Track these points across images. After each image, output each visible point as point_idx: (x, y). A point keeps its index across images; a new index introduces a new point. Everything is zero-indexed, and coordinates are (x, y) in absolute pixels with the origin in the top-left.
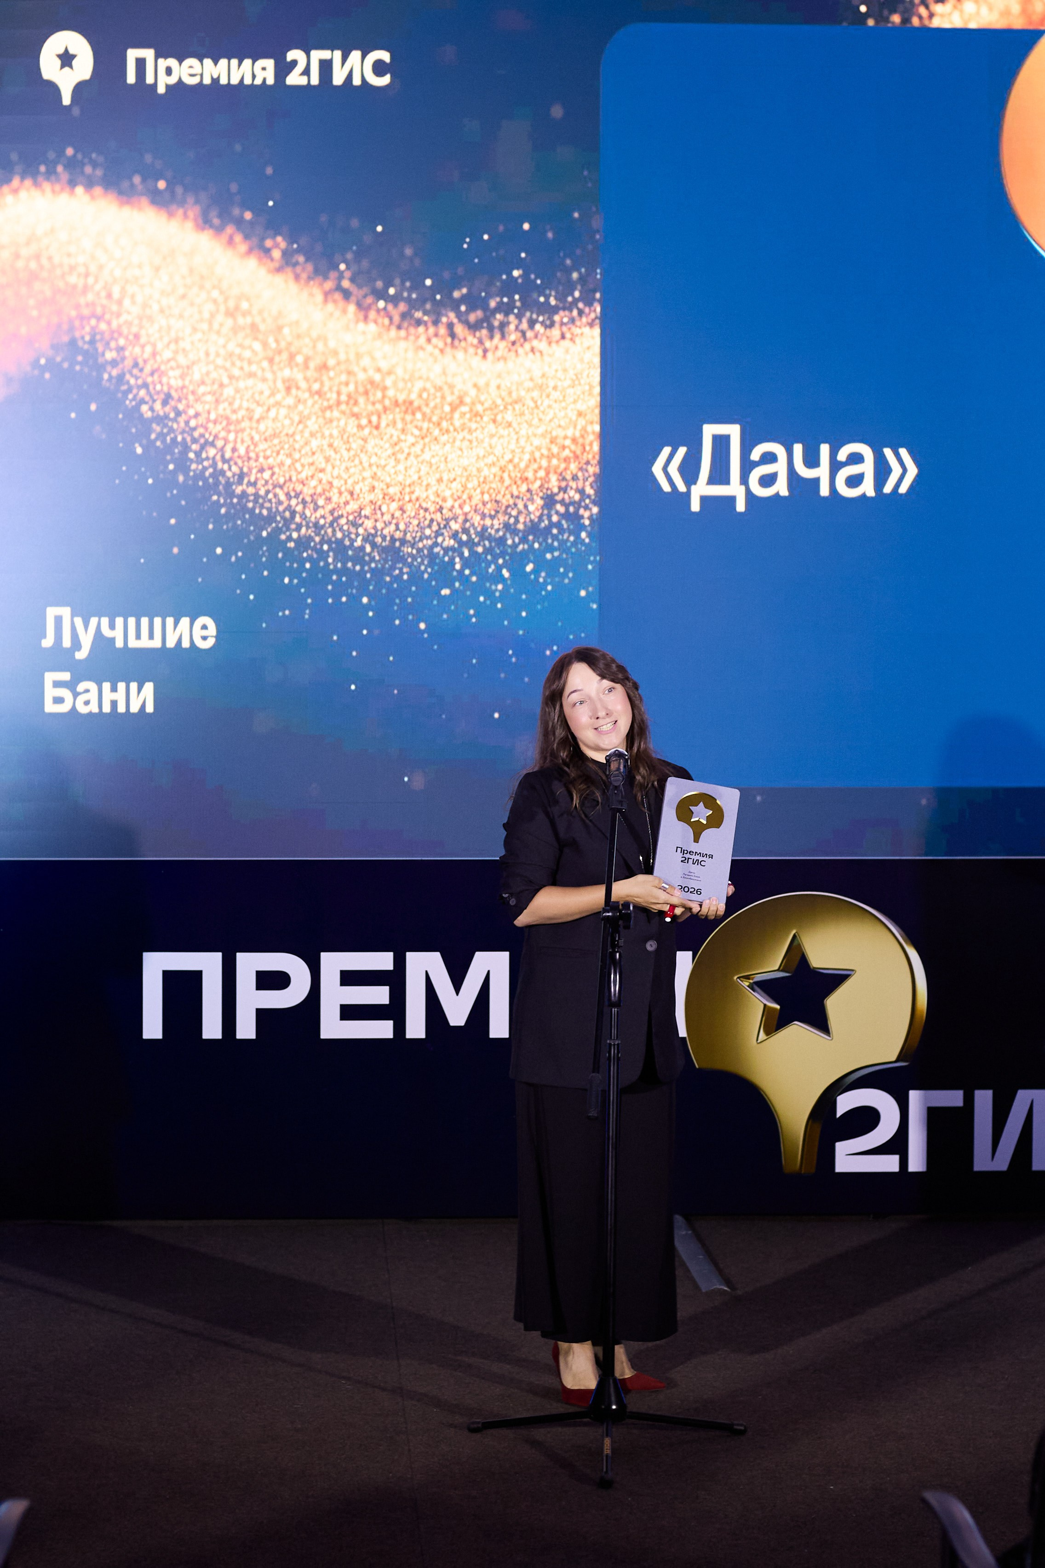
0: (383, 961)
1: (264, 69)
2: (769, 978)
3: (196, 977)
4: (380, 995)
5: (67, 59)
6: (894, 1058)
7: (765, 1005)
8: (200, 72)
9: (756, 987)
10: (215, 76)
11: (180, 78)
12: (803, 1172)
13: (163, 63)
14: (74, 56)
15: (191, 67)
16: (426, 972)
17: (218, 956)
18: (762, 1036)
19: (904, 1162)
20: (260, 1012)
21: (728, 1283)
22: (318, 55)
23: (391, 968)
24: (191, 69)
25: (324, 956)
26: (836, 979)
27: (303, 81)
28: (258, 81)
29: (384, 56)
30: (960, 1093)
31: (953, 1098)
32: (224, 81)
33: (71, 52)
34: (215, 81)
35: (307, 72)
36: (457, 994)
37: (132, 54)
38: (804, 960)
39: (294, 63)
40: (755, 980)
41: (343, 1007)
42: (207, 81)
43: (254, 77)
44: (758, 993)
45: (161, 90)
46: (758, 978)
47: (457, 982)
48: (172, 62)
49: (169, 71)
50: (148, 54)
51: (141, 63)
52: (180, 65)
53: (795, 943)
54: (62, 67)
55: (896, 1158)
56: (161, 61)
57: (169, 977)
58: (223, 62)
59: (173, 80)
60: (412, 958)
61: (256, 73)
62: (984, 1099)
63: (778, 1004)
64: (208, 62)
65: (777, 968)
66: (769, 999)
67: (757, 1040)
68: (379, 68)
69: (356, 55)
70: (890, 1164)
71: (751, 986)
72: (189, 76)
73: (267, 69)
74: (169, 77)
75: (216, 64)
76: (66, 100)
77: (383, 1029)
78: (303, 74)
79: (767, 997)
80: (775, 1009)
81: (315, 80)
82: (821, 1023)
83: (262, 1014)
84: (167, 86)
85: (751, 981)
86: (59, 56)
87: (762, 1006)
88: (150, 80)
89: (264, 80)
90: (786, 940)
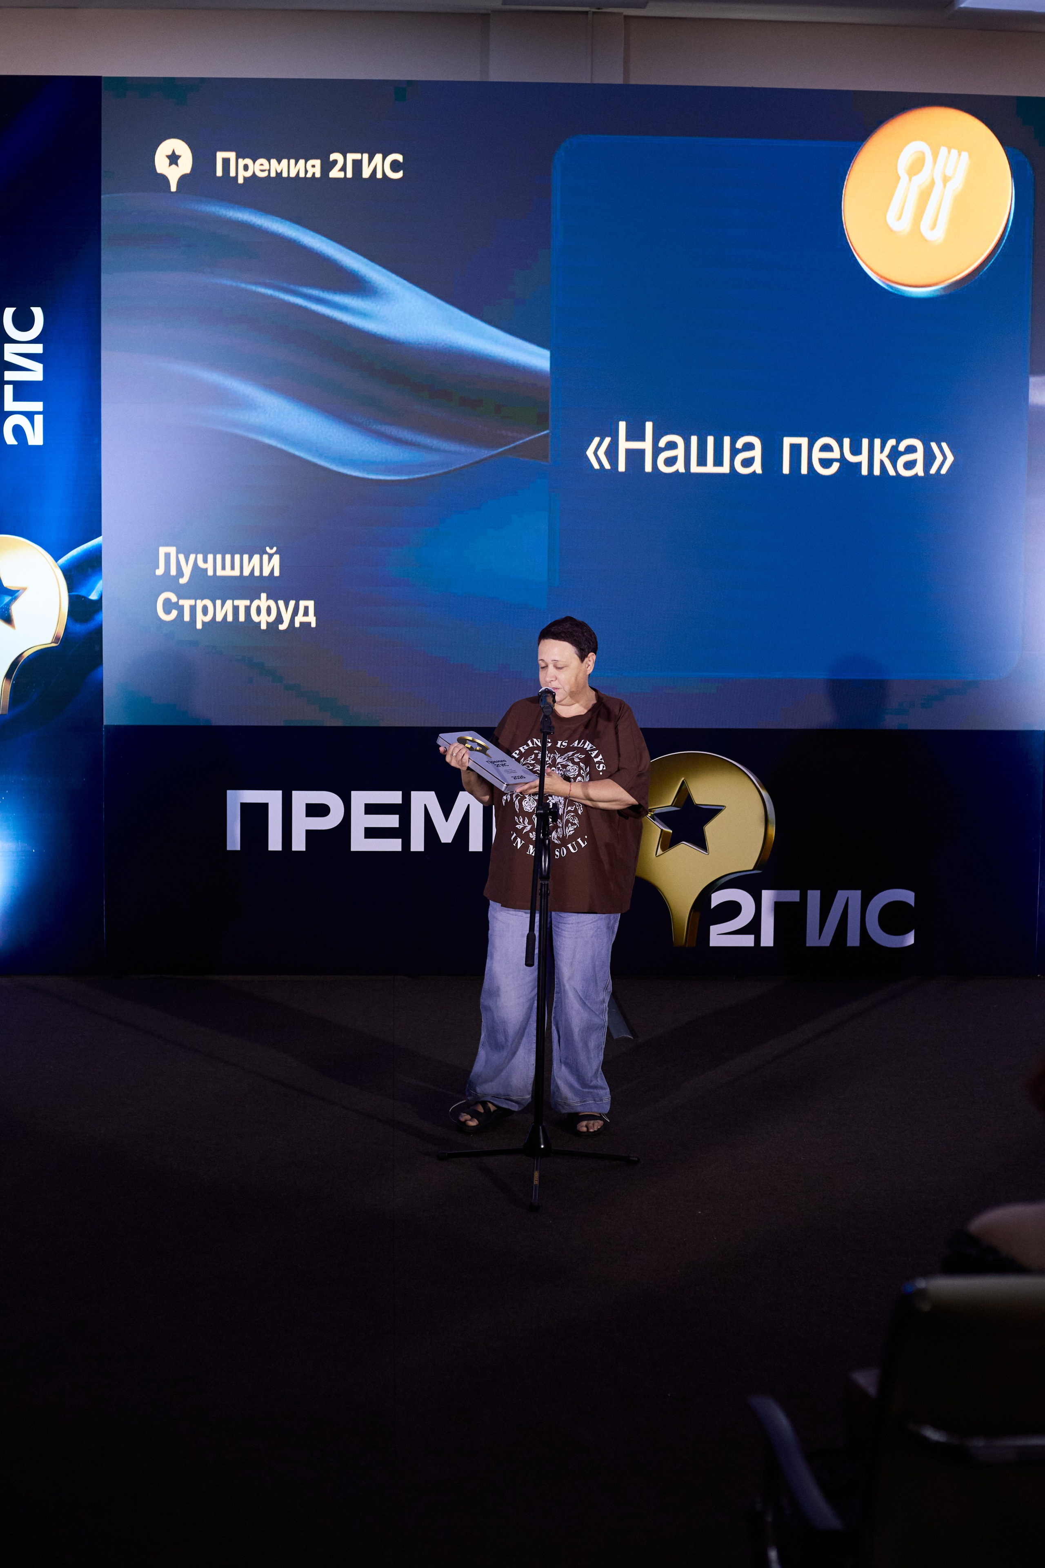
0: (394, 797)
1: (313, 166)
2: (664, 811)
3: (264, 807)
4: (392, 821)
5: (173, 159)
6: (751, 868)
7: (662, 830)
8: (268, 168)
9: (655, 817)
10: (279, 171)
11: (254, 172)
12: (687, 946)
13: (242, 162)
14: (179, 157)
15: (262, 165)
16: (425, 805)
17: (279, 793)
18: (660, 851)
19: (758, 940)
20: (308, 832)
21: (632, 1032)
22: (351, 157)
23: (400, 802)
24: (261, 166)
25: (353, 793)
26: (712, 812)
27: (341, 175)
28: (309, 175)
29: (399, 157)
30: (797, 892)
31: (793, 896)
32: (285, 175)
33: (177, 153)
34: (279, 175)
35: (344, 169)
36: (447, 821)
37: (220, 156)
38: (689, 799)
39: (335, 162)
40: (655, 813)
41: (367, 829)
42: (273, 174)
43: (306, 172)
44: (657, 822)
45: (241, 181)
46: (658, 811)
47: (447, 814)
48: (248, 161)
49: (246, 168)
50: (232, 155)
51: (226, 162)
52: (254, 163)
53: (684, 787)
54: (170, 165)
55: (752, 937)
56: (240, 160)
57: (244, 806)
58: (284, 162)
59: (249, 174)
60: (415, 795)
61: (308, 169)
62: (814, 897)
63: (671, 829)
64: (274, 162)
65: (670, 804)
66: (665, 826)
67: (656, 854)
68: (395, 166)
69: (378, 157)
70: (748, 941)
71: (652, 817)
72: (260, 171)
73: (316, 166)
74: (246, 172)
75: (279, 164)
76: (173, 188)
77: (394, 845)
78: (340, 170)
79: (664, 824)
80: (669, 833)
81: (349, 175)
82: (701, 842)
83: (310, 834)
84: (245, 178)
85: (652, 813)
86: (168, 157)
87: (660, 830)
88: (232, 174)
89: (314, 174)
90: (678, 784)
